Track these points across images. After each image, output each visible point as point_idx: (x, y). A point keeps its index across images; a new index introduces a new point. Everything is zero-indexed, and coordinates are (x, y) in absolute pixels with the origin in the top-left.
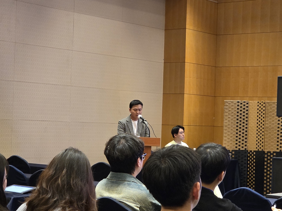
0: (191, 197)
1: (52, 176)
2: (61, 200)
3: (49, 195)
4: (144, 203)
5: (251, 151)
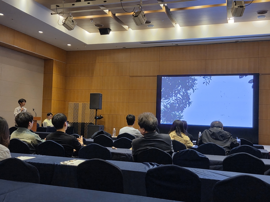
4: (33, 140)
5: (79, 123)
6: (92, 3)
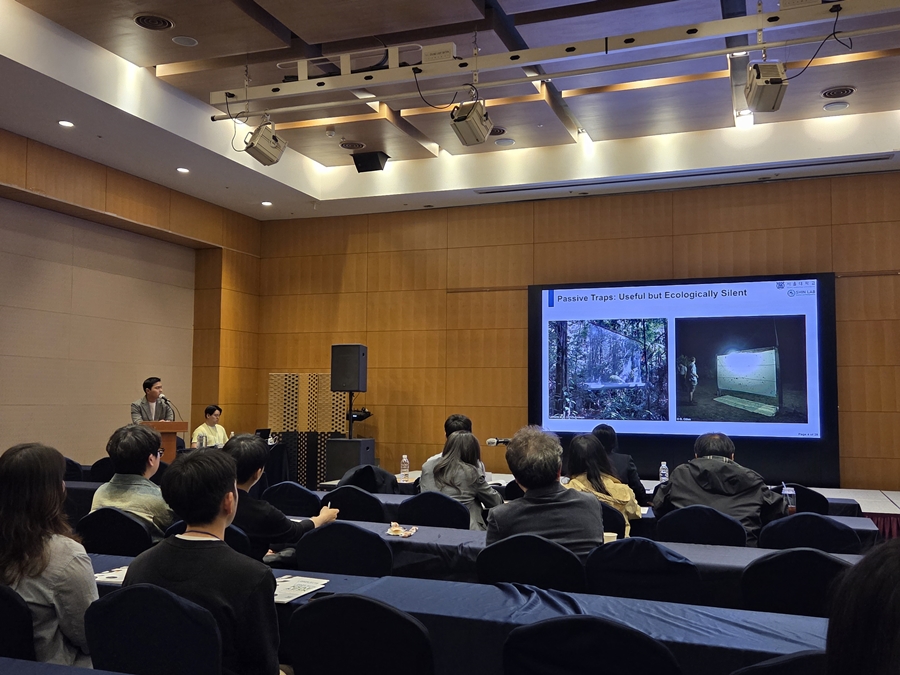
4: (159, 512)
5: (302, 432)
6: (330, 84)
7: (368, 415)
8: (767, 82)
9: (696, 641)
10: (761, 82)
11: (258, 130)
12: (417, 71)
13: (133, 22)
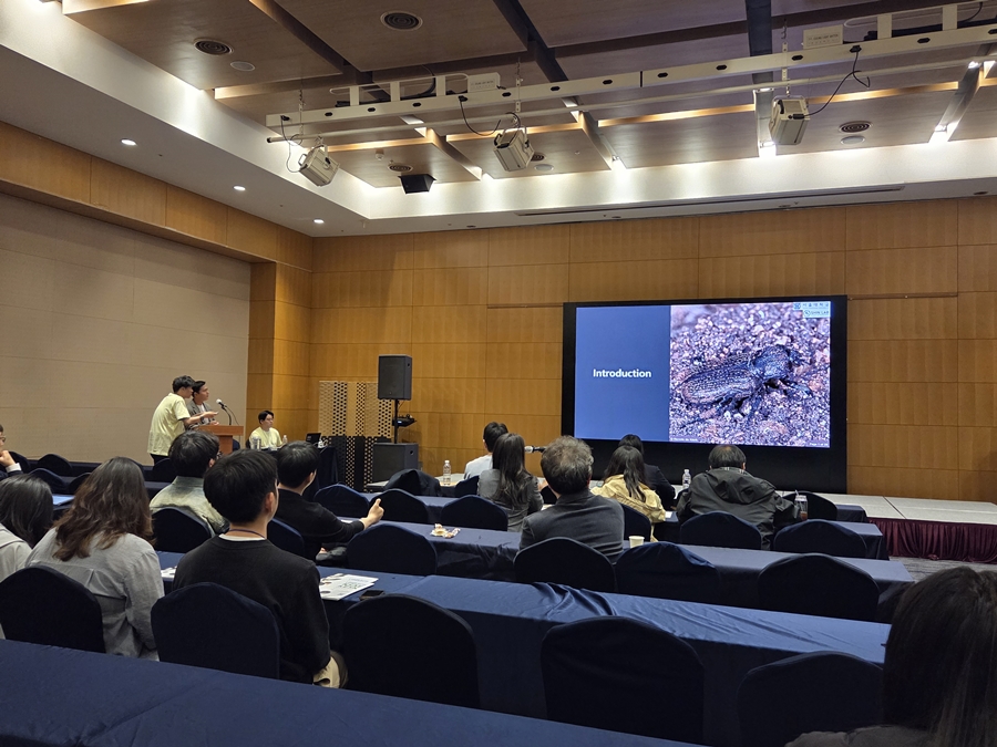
0: (263, 509)
1: (93, 493)
2: (106, 520)
3: (89, 517)
5: (350, 437)
6: (380, 109)
7: (412, 421)
8: (790, 117)
9: (716, 639)
10: (785, 117)
11: (312, 152)
12: (463, 99)
13: (193, 47)
